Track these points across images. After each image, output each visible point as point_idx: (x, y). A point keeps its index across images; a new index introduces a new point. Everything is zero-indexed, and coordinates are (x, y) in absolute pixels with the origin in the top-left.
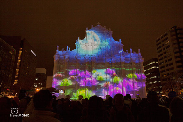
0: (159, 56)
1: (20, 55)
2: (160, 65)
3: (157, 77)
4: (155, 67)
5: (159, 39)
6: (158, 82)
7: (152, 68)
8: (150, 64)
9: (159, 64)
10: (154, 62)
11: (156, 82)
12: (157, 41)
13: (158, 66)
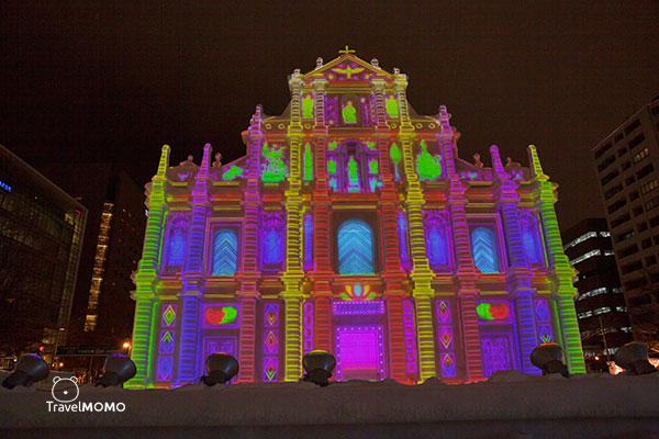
0: (612, 209)
1: (105, 227)
2: (616, 243)
3: (610, 290)
4: (597, 253)
5: (609, 146)
6: (613, 309)
7: (587, 256)
8: (579, 241)
9: (612, 238)
10: (593, 235)
11: (605, 310)
12: (599, 154)
13: (610, 248)
